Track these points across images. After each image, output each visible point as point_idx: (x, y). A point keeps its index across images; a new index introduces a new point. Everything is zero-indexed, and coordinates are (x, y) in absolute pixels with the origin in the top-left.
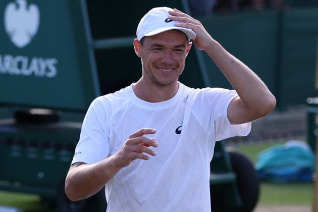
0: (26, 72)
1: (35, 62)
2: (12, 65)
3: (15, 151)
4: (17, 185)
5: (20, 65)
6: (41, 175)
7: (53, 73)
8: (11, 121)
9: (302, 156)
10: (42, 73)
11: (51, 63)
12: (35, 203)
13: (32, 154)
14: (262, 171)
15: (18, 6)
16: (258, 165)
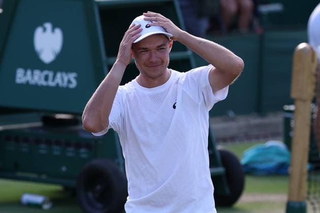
0: (51, 83)
1: (59, 75)
2: (40, 78)
3: (43, 149)
4: (44, 177)
5: (46, 78)
6: (64, 169)
7: (74, 84)
8: (39, 124)
9: (280, 153)
10: (65, 84)
11: (72, 76)
12: (59, 192)
13: (57, 151)
14: (246, 165)
15: (45, 30)
16: (243, 161)
